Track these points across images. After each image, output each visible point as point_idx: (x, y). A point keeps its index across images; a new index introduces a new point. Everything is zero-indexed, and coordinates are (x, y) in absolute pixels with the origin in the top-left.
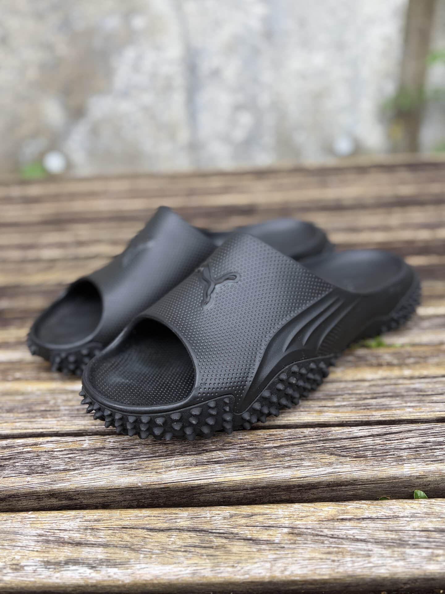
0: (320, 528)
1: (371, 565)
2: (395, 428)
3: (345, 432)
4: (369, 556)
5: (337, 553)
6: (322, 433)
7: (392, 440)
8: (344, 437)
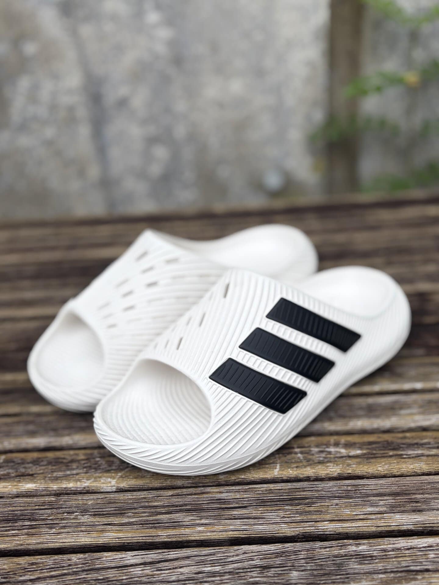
2: (173, 554)
3: (117, 559)
6: (91, 560)
7: (164, 570)
8: (113, 565)
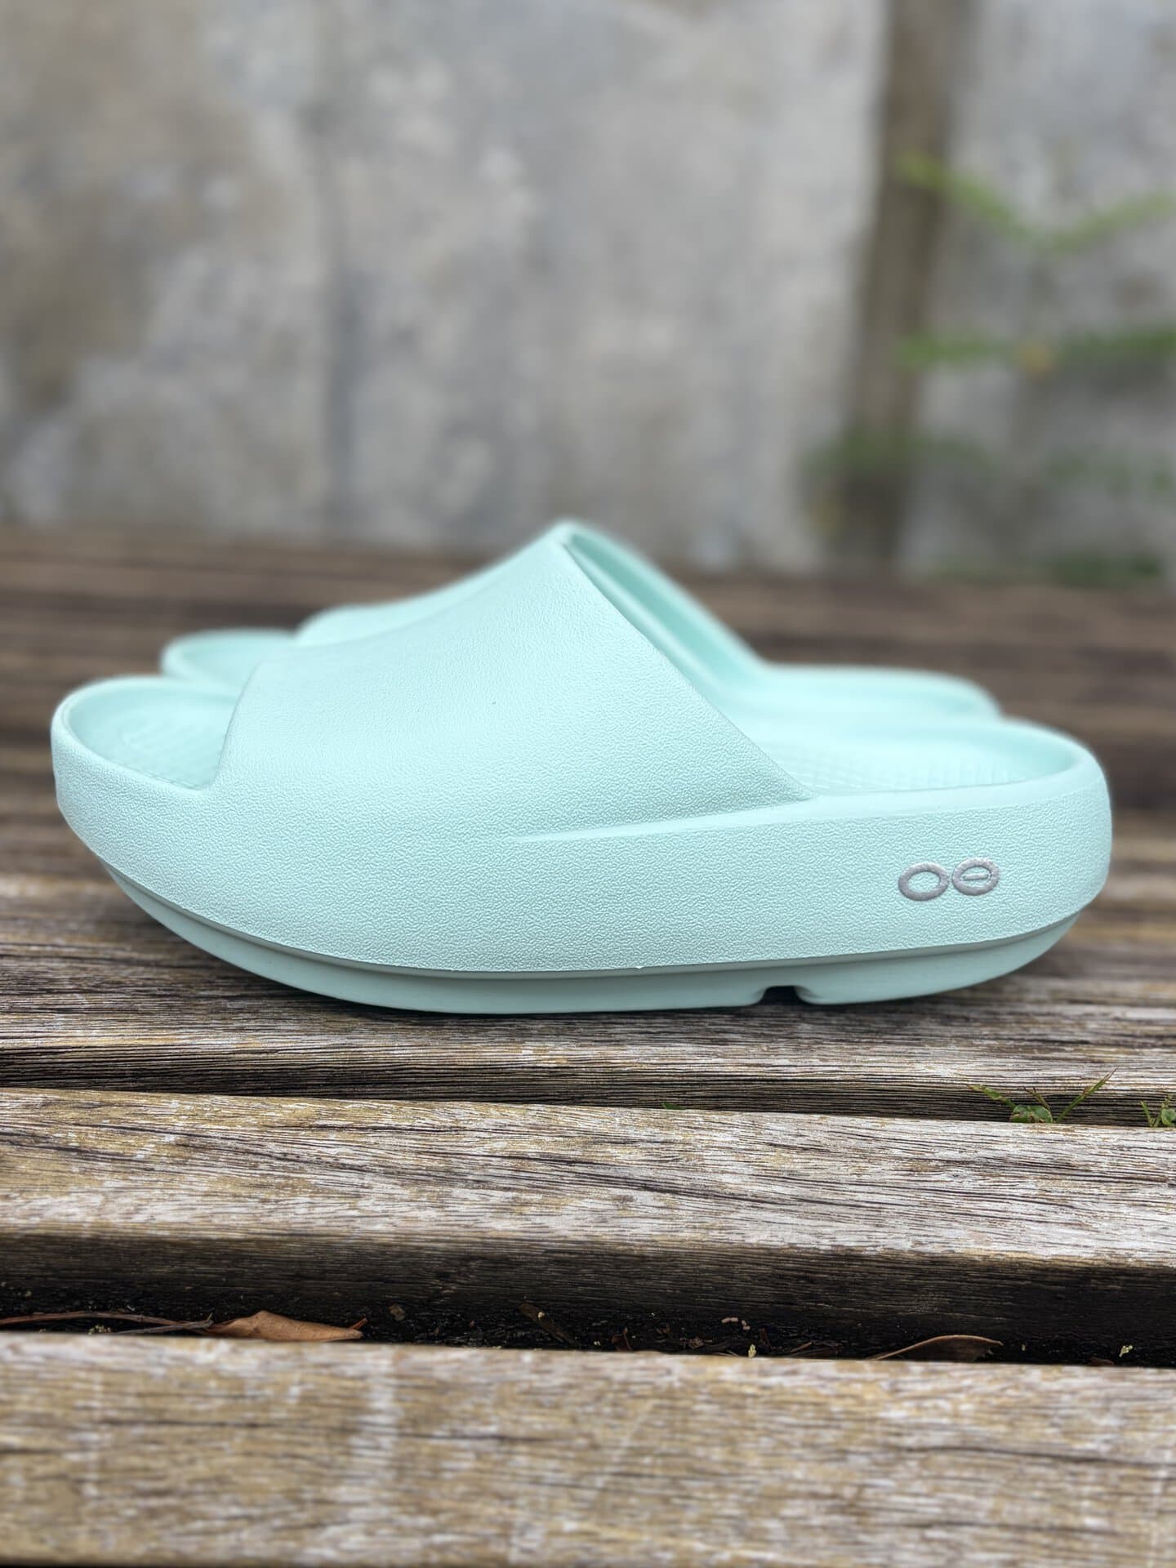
0: (260, 1140)
1: (355, 1213)
4: (358, 1196)
5: (280, 1187)
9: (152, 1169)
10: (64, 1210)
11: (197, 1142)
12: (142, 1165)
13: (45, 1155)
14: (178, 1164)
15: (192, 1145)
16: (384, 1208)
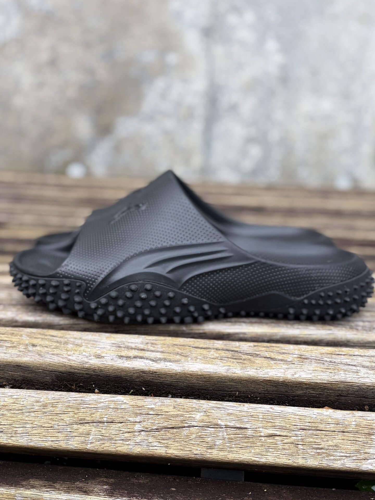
0: (321, 357)
1: (359, 377)
4: (357, 372)
5: (334, 369)
9: (294, 364)
10: (274, 373)
11: (303, 357)
12: (291, 362)
13: (261, 359)
14: (301, 362)
15: (302, 358)
16: (367, 376)
